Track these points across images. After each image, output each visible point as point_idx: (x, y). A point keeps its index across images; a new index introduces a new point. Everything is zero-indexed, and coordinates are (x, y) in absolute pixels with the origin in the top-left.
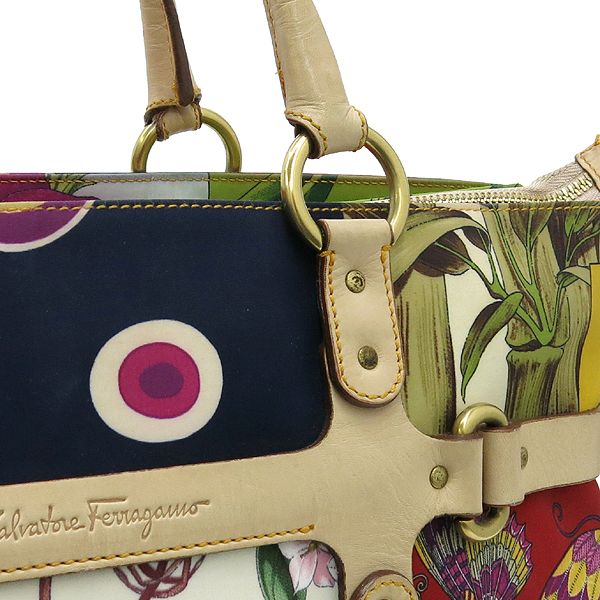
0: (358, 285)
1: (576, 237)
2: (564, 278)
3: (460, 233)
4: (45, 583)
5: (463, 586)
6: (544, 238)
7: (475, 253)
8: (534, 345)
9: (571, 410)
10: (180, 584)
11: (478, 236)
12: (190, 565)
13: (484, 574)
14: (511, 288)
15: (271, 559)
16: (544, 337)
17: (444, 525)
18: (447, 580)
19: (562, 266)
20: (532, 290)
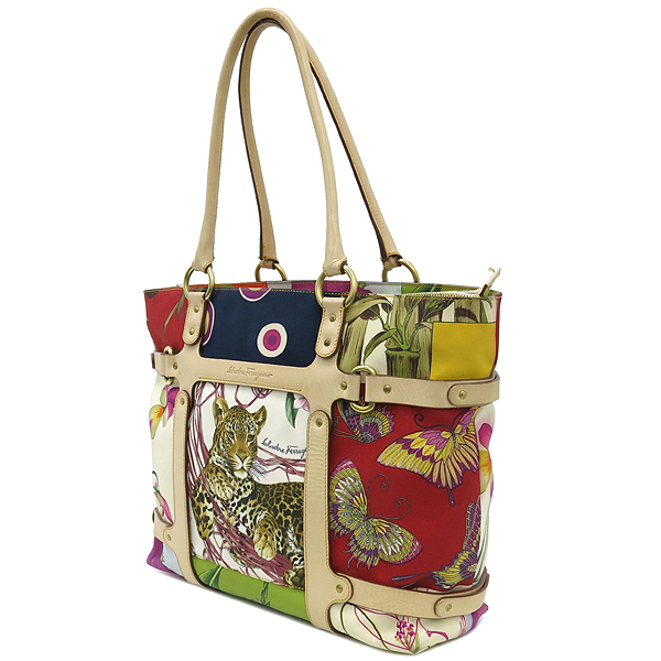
0: (332, 320)
1: (429, 310)
2: (419, 325)
3: (380, 306)
4: (238, 386)
5: (355, 426)
6: (416, 309)
7: (383, 313)
8: (400, 349)
9: (426, 379)
10: (265, 396)
11: (387, 307)
12: (268, 391)
13: (366, 425)
14: (393, 326)
15: (291, 396)
16: (404, 347)
17: (345, 403)
18: (349, 422)
19: (420, 321)
20: (402, 329)
